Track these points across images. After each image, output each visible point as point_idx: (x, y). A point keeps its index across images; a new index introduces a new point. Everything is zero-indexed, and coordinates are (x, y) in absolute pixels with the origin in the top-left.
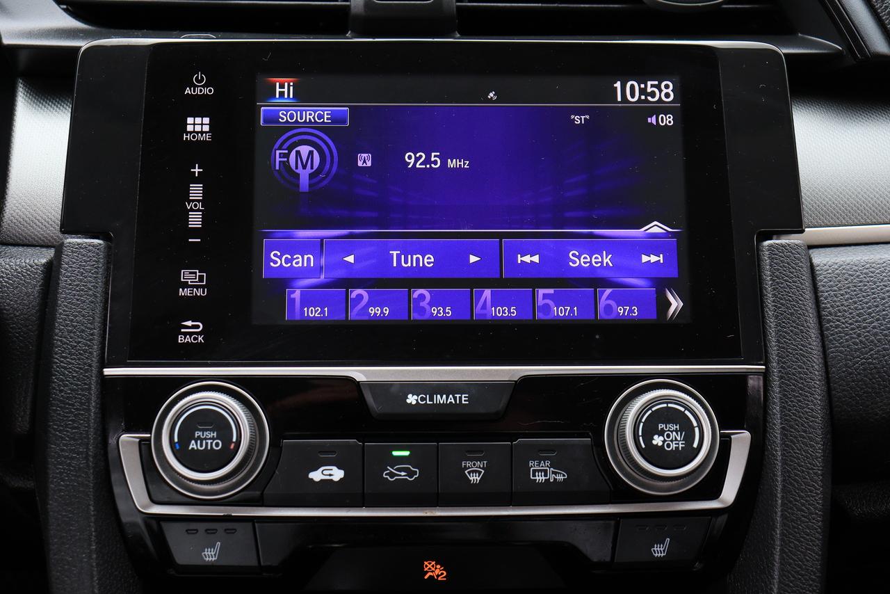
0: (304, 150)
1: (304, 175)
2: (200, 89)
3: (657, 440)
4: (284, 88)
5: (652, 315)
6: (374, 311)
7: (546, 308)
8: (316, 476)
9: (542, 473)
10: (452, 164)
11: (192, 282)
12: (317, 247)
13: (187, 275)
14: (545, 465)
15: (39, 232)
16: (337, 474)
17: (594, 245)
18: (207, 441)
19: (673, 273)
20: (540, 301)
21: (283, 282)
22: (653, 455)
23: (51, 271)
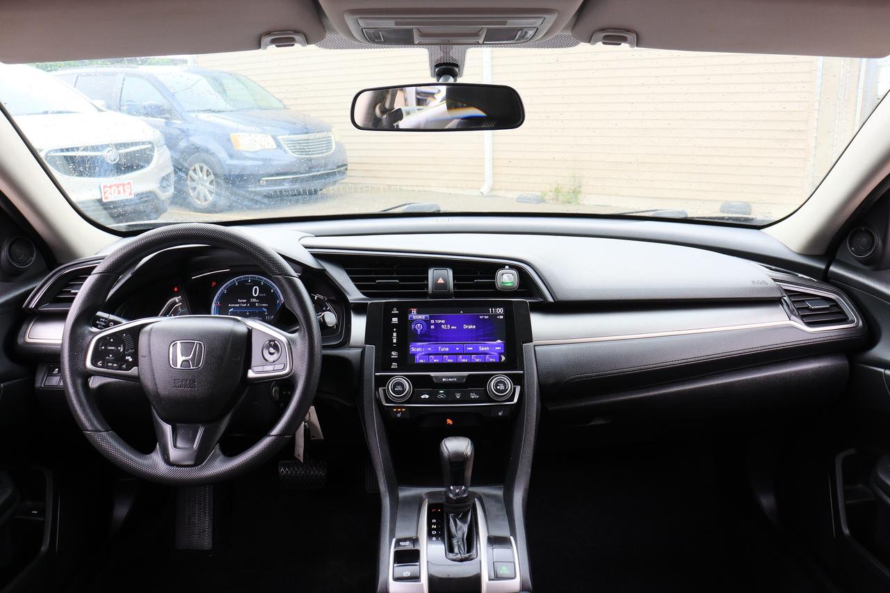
0: (419, 325)
1: (419, 331)
2: (395, 311)
3: (498, 387)
4: (414, 311)
5: (498, 361)
6: (435, 360)
7: (474, 360)
8: (423, 397)
9: (473, 396)
10: (453, 328)
11: (394, 354)
12: (422, 347)
13: (393, 353)
14: (474, 394)
15: (358, 345)
16: (427, 396)
17: (485, 345)
18: (399, 388)
19: (503, 351)
20: (473, 358)
21: (414, 355)
22: (498, 390)
23: (363, 353)
